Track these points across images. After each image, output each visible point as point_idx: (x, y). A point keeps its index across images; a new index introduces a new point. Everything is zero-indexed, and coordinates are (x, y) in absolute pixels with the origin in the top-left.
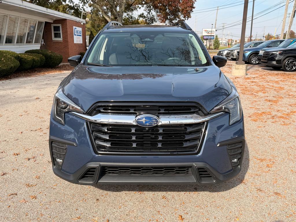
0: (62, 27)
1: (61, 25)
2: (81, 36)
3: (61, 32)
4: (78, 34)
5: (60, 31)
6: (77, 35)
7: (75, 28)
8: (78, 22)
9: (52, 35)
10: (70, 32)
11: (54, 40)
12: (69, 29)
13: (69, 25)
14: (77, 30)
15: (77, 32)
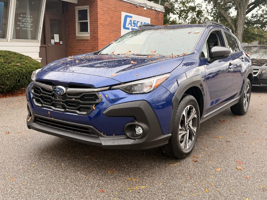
0: (90, 10)
1: (88, 7)
5: (87, 19)
8: (137, 5)
9: (75, 28)
10: (107, 21)
11: (79, 35)
12: (104, 15)
13: (104, 7)
14: (133, 20)
15: (134, 23)
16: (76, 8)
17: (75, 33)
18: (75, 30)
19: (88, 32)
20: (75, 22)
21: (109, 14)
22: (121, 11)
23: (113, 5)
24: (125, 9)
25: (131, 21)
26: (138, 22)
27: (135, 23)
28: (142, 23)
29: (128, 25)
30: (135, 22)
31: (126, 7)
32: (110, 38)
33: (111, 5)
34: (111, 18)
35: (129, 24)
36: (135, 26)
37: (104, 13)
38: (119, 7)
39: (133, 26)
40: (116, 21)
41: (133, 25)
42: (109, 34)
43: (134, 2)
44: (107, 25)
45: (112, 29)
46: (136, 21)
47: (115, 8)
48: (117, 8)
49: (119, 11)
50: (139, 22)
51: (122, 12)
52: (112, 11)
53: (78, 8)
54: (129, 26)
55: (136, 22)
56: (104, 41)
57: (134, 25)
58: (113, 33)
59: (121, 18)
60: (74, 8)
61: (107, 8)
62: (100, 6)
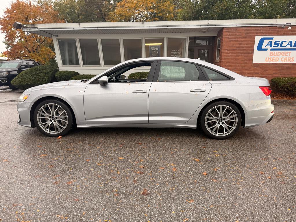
1: (220, 38)
7: (267, 39)
8: (282, 26)
9: (216, 54)
10: (234, 46)
11: (217, 59)
12: (231, 42)
13: (231, 36)
15: (276, 44)
17: (216, 58)
18: (216, 55)
20: (216, 50)
21: (237, 40)
22: (255, 35)
23: (243, 32)
24: (263, 32)
25: (271, 42)
27: (279, 43)
28: (291, 42)
29: (266, 47)
30: (277, 42)
31: (263, 31)
32: (237, 59)
33: (240, 32)
34: (239, 43)
35: (267, 45)
37: (230, 40)
38: (251, 32)
39: (274, 47)
40: (247, 45)
42: (236, 57)
43: (276, 24)
44: (234, 49)
45: (241, 52)
46: (280, 41)
47: (245, 34)
48: (248, 34)
49: (252, 35)
50: (286, 41)
51: (256, 37)
52: (241, 37)
54: (268, 47)
56: (229, 62)
57: (276, 46)
58: (242, 55)
59: (254, 42)
60: (217, 39)
61: (236, 36)
62: (227, 36)
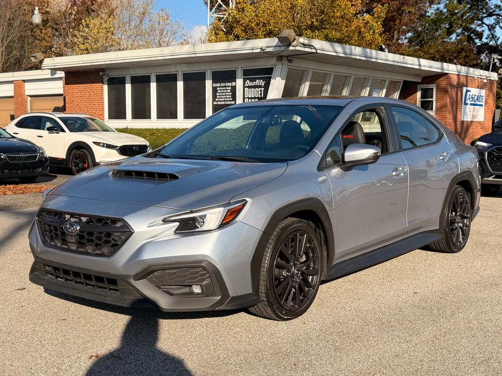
0: (437, 89)
2: (482, 105)
3: (434, 99)
4: (473, 102)
5: (432, 98)
6: (471, 104)
7: (467, 91)
8: (475, 77)
14: (471, 93)
15: (472, 98)
16: (419, 86)
19: (432, 110)
20: (416, 101)
22: (463, 86)
24: (467, 83)
25: (470, 95)
26: (475, 95)
28: (478, 96)
35: (468, 99)
36: (472, 101)
41: (471, 100)
43: (473, 75)
51: (464, 88)
53: (420, 87)
55: (473, 96)
59: (463, 94)
60: (417, 87)
